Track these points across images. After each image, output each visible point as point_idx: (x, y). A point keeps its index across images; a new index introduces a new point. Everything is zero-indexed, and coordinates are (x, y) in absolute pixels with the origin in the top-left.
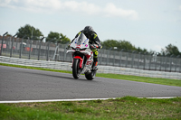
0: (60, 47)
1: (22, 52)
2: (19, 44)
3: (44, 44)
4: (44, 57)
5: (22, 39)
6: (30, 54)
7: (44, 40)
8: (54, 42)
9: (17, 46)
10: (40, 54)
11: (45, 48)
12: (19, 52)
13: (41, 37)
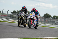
0: (57, 20)
1: (45, 22)
2: (44, 19)
3: (52, 19)
4: (52, 23)
5: (45, 18)
6: (47, 23)
7: (52, 18)
8: (55, 19)
9: (43, 20)
10: (51, 22)
11: (52, 21)
12: (44, 22)
13: (51, 17)
